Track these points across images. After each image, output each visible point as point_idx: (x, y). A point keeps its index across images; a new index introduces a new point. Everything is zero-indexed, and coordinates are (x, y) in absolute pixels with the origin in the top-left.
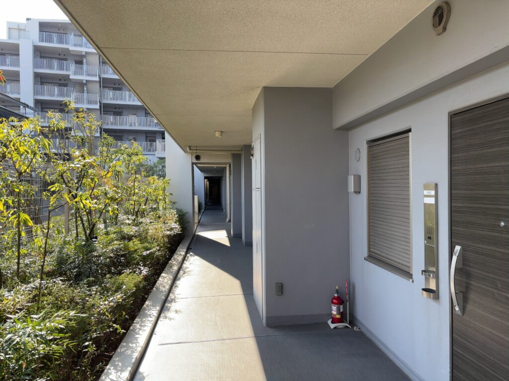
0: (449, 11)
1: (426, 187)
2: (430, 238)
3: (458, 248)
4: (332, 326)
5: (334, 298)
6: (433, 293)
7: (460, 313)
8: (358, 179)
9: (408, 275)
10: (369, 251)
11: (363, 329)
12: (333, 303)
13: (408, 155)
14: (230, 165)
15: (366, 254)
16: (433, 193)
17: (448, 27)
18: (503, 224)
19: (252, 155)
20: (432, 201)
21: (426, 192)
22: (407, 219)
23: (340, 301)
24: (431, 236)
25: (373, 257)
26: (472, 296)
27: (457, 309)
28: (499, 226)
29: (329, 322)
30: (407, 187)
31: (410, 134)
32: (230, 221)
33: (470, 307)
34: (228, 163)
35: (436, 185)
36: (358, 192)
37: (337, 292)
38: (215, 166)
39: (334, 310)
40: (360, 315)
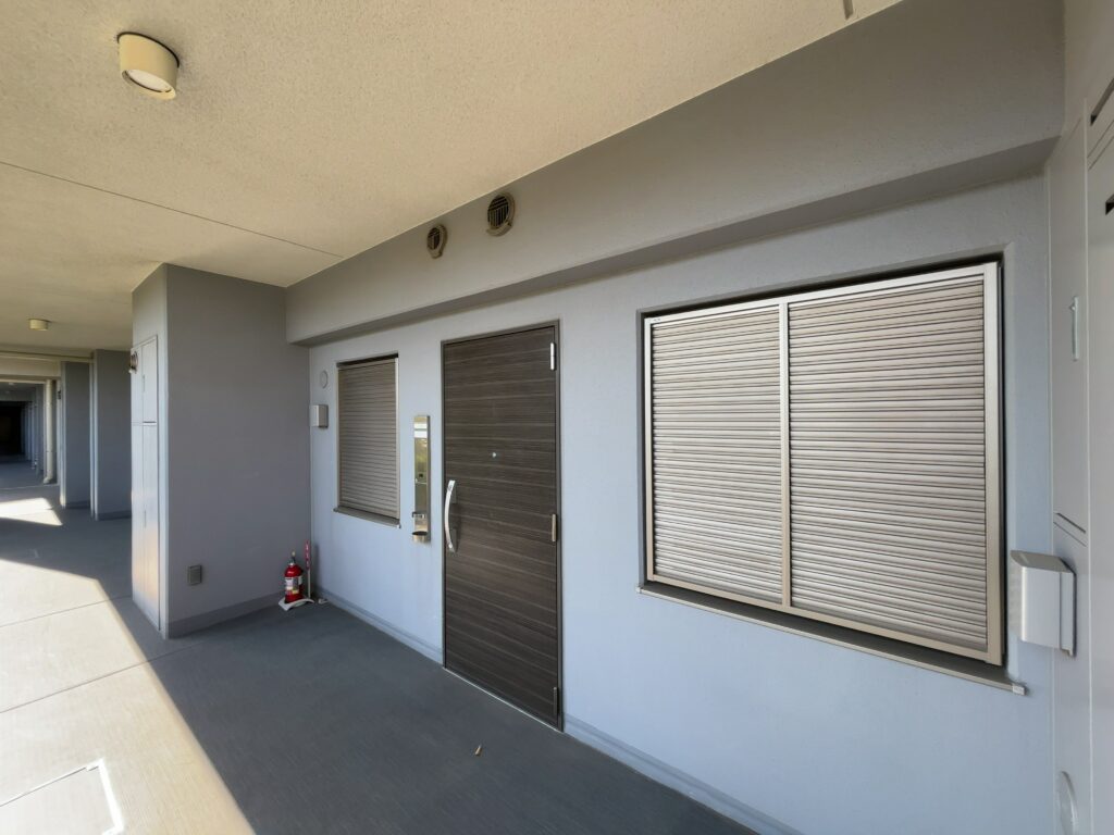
0: (446, 237)
1: (418, 420)
2: (421, 475)
3: (452, 483)
4: (286, 607)
5: (290, 569)
6: (424, 536)
7: (453, 551)
8: (325, 410)
9: (394, 520)
10: (341, 499)
11: (330, 600)
12: (287, 575)
13: (394, 383)
14: (54, 383)
15: (335, 504)
16: (425, 426)
17: (444, 253)
18: (494, 455)
19: (134, 368)
20: (424, 435)
21: (417, 426)
22: (392, 457)
23: (297, 571)
24: (422, 473)
25: (346, 507)
26: (465, 530)
27: (451, 546)
28: (491, 456)
29: (282, 603)
30: (392, 419)
31: (397, 360)
32: (54, 480)
33: (462, 542)
34: (49, 378)
35: (429, 417)
36: (324, 426)
37: (294, 559)
38: (11, 382)
39: (290, 585)
40: (327, 582)
